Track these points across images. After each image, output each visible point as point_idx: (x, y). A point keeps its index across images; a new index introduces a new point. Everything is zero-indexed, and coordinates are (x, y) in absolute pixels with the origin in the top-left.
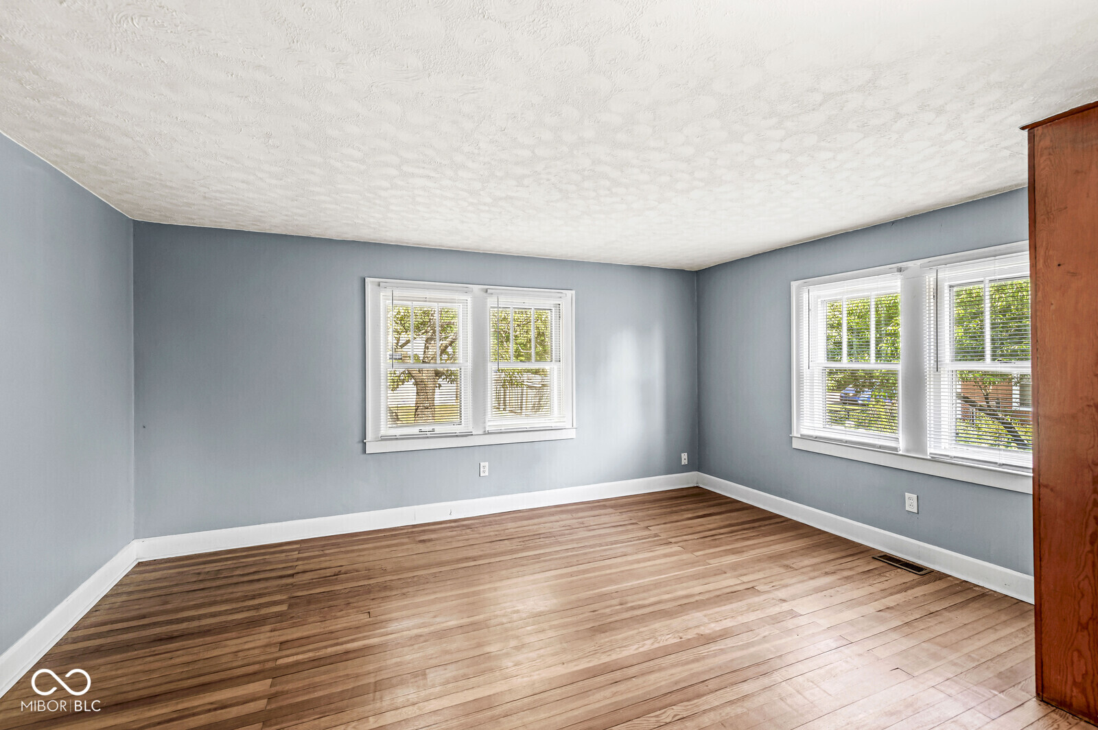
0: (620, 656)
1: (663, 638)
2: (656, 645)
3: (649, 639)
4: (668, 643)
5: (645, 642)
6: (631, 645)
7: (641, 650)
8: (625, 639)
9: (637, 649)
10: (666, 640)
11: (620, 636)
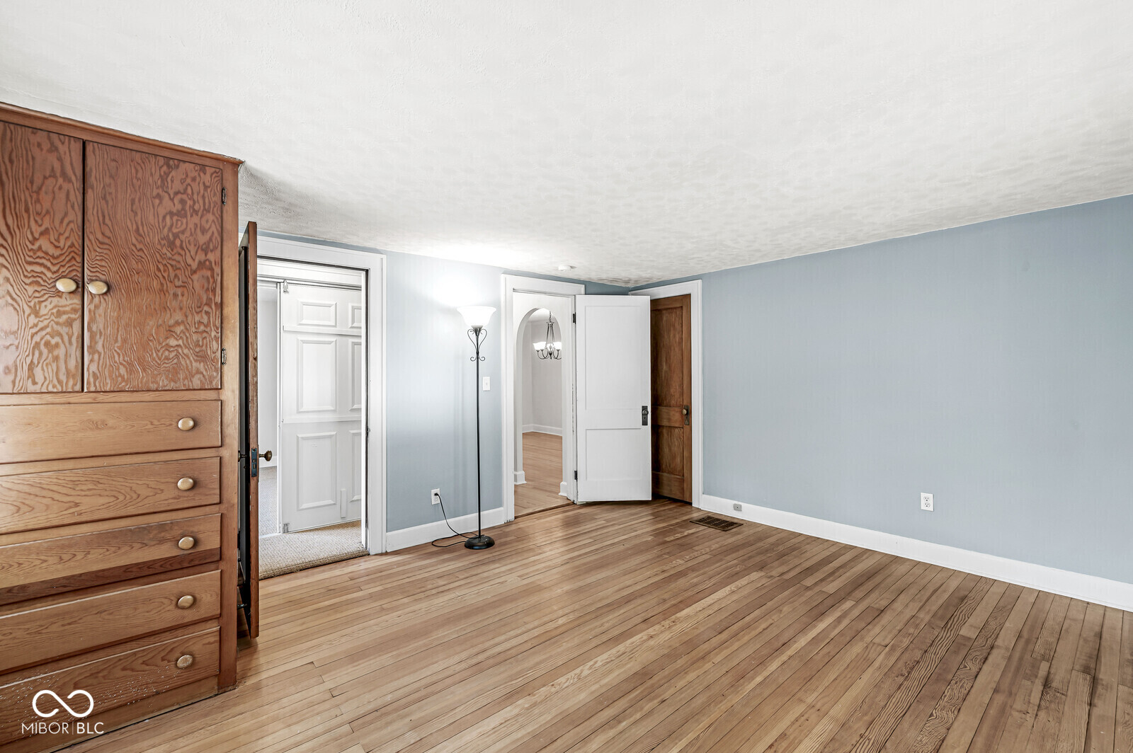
0: (609, 652)
1: (572, 682)
2: (577, 671)
3: (586, 677)
4: (566, 677)
5: (591, 671)
6: (603, 665)
7: (591, 663)
8: (611, 671)
9: (596, 663)
10: (568, 679)
11: (616, 673)
